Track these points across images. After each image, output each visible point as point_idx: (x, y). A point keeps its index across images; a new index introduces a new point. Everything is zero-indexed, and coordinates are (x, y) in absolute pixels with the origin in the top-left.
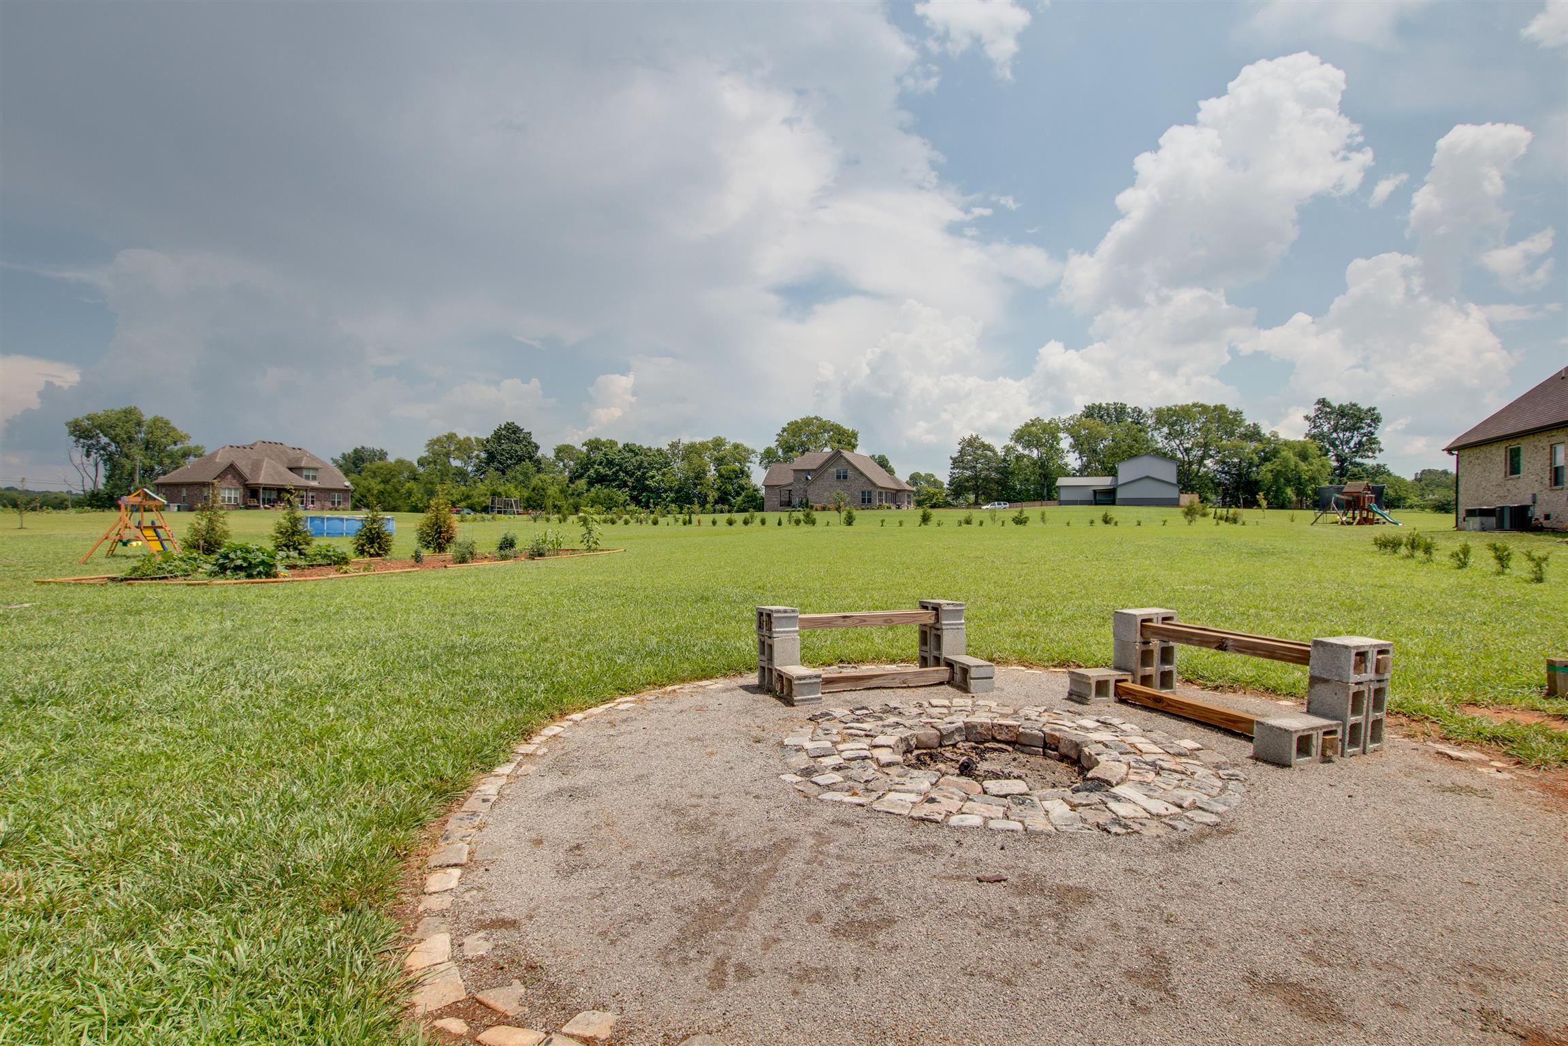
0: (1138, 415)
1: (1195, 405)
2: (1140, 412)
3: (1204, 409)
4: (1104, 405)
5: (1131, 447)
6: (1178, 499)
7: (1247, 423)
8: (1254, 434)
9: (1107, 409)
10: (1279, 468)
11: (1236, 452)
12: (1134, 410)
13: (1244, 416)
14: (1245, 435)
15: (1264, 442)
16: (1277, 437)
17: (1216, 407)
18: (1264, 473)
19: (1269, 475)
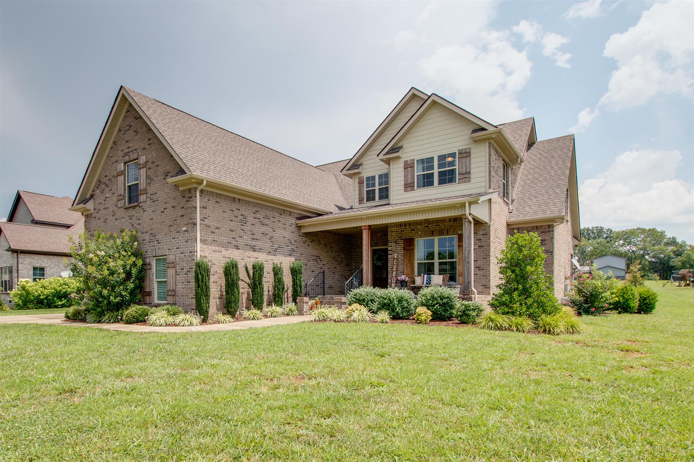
0: (610, 233)
1: (638, 229)
2: (611, 231)
3: (643, 231)
4: (590, 228)
5: (602, 251)
6: (625, 276)
7: (668, 237)
8: (673, 242)
9: (592, 230)
10: (685, 259)
11: (662, 251)
12: (608, 230)
13: (666, 234)
14: (667, 243)
15: (678, 246)
16: (685, 243)
17: (650, 230)
18: (676, 261)
19: (680, 263)
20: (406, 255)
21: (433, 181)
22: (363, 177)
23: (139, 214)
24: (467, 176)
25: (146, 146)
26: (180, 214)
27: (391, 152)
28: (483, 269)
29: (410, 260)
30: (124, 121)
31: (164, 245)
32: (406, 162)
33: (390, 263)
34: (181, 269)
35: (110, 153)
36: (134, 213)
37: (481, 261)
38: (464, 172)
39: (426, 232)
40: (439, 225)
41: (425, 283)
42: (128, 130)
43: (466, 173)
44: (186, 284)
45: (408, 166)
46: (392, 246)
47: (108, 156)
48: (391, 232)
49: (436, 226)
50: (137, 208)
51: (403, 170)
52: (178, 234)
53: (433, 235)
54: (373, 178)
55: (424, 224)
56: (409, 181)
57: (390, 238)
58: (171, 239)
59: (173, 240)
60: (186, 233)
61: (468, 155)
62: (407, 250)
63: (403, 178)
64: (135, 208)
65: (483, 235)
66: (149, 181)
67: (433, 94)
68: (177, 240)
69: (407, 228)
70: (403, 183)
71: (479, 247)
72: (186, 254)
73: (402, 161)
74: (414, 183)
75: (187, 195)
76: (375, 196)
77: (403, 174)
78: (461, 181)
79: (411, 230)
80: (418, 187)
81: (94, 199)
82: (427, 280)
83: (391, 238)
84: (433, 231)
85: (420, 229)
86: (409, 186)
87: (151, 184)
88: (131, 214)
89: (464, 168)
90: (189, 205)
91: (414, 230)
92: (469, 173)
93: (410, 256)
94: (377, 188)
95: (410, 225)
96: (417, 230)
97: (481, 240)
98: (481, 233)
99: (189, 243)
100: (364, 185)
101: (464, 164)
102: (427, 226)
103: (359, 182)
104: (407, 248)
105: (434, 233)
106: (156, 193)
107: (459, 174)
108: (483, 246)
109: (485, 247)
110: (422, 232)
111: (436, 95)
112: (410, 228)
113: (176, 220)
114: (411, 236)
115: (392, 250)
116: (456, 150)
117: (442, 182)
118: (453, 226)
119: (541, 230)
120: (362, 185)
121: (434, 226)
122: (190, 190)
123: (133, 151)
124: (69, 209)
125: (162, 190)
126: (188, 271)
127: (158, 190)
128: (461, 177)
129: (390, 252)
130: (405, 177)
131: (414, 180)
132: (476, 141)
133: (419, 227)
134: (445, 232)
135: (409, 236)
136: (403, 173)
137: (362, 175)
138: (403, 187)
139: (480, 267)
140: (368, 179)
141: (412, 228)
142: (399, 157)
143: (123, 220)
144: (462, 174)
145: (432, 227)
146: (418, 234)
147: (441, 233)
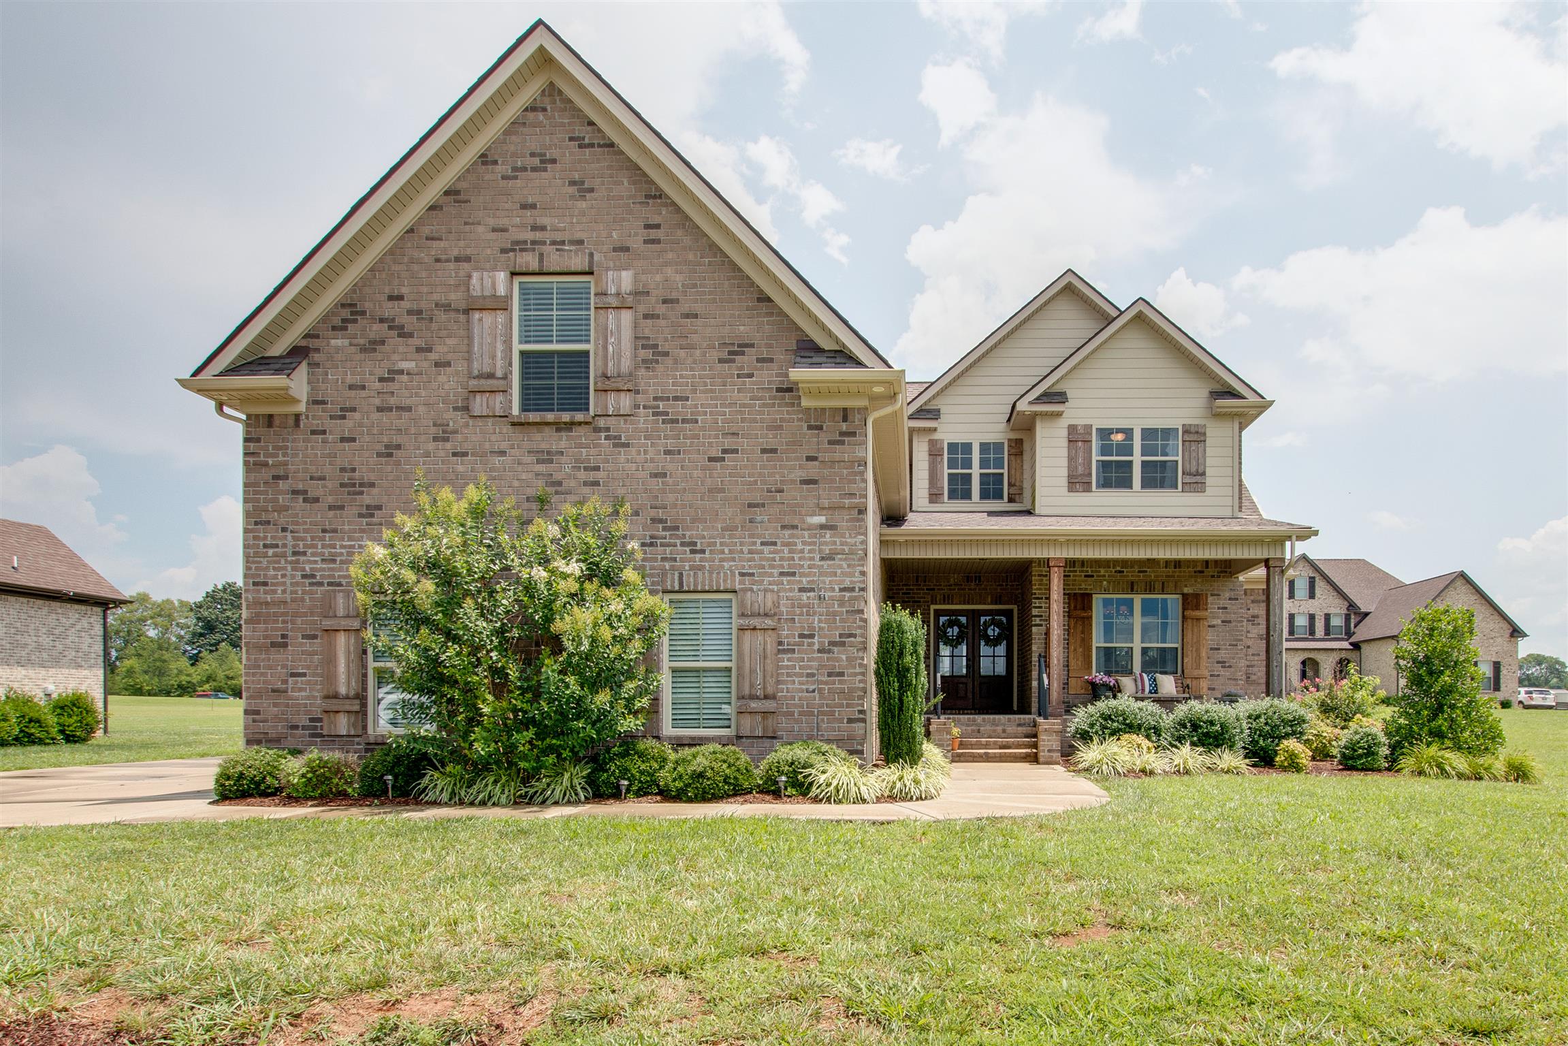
20: (1075, 627)
21: (1131, 477)
22: (942, 441)
23: (593, 451)
24: (1198, 479)
25: (636, 243)
26: (799, 474)
27: (1045, 399)
28: (1230, 667)
29: (1083, 640)
30: (507, 132)
31: (722, 560)
32: (1072, 429)
33: (1036, 643)
34: (802, 636)
35: (421, 221)
36: (563, 444)
37: (1226, 649)
38: (1194, 470)
39: (1119, 583)
40: (1146, 572)
41: (1147, 690)
42: (534, 169)
43: (1197, 474)
44: (825, 678)
45: (1077, 437)
46: (1041, 607)
47: (411, 231)
48: (1039, 575)
49: (1139, 572)
50: (578, 432)
51: (1066, 444)
52: (787, 533)
53: (1132, 590)
54: (967, 447)
55: (1114, 567)
56: (1080, 470)
57: (1037, 589)
58: (754, 544)
59: (766, 549)
60: (828, 533)
61: (1202, 438)
62: (1078, 618)
63: (1065, 462)
64: (570, 430)
65: (1230, 599)
66: (643, 354)
67: (1141, 298)
68: (786, 550)
69: (1076, 571)
70: (1065, 472)
71: (1223, 622)
72: (828, 594)
73: (1064, 423)
74: (1090, 474)
75: (834, 427)
76: (970, 489)
77: (1065, 452)
78: (1187, 488)
79: (1086, 576)
80: (1098, 486)
81: (313, 365)
82: (1150, 685)
83: (1040, 589)
84: (1132, 583)
85: (1104, 576)
86: (1078, 482)
87: (660, 368)
88: (544, 446)
89: (1194, 463)
90: (843, 453)
91: (1093, 576)
92: (1204, 474)
93: (1083, 632)
94: (976, 471)
95: (1083, 565)
96: (1098, 576)
97: (1226, 608)
98: (1227, 595)
99: (837, 562)
100: (942, 459)
101: (1194, 454)
102: (1120, 572)
103: (930, 450)
104: (1075, 613)
105: (1135, 588)
106: (687, 399)
107: (1183, 473)
108: (1230, 622)
109: (1234, 624)
110: (1109, 582)
111: (1148, 303)
112: (1082, 571)
113: (781, 491)
114: (1086, 589)
115: (1041, 616)
116: (1176, 423)
117: (1147, 483)
118: (1173, 576)
119: (1252, 598)
120: (939, 459)
121: (1134, 572)
122: (845, 414)
123: (563, 243)
124: (182, 382)
125: (712, 391)
126: (832, 643)
127: (694, 391)
128: (1188, 479)
129: (1038, 619)
130: (1071, 459)
131: (1090, 468)
132: (1218, 416)
133: (1102, 571)
134: (1158, 586)
135: (1080, 589)
136: (1066, 450)
137: (936, 436)
138: (1064, 482)
139: (1225, 662)
140: (953, 447)
141: (1087, 571)
142: (1059, 415)
143: (497, 460)
144: (1190, 474)
145: (1130, 575)
146: (1101, 586)
147: (1150, 588)
